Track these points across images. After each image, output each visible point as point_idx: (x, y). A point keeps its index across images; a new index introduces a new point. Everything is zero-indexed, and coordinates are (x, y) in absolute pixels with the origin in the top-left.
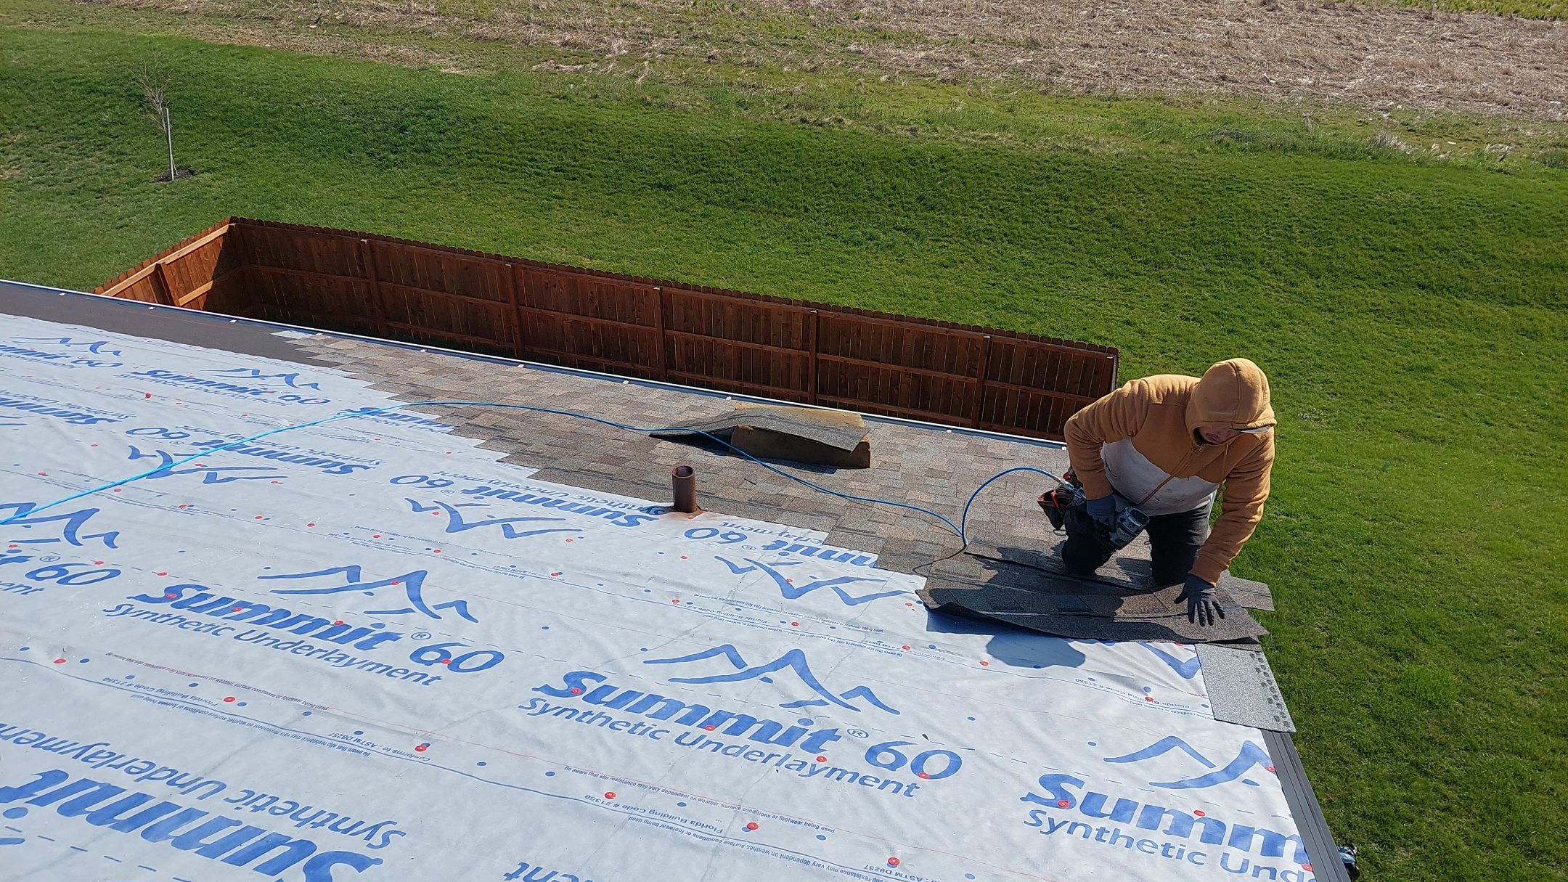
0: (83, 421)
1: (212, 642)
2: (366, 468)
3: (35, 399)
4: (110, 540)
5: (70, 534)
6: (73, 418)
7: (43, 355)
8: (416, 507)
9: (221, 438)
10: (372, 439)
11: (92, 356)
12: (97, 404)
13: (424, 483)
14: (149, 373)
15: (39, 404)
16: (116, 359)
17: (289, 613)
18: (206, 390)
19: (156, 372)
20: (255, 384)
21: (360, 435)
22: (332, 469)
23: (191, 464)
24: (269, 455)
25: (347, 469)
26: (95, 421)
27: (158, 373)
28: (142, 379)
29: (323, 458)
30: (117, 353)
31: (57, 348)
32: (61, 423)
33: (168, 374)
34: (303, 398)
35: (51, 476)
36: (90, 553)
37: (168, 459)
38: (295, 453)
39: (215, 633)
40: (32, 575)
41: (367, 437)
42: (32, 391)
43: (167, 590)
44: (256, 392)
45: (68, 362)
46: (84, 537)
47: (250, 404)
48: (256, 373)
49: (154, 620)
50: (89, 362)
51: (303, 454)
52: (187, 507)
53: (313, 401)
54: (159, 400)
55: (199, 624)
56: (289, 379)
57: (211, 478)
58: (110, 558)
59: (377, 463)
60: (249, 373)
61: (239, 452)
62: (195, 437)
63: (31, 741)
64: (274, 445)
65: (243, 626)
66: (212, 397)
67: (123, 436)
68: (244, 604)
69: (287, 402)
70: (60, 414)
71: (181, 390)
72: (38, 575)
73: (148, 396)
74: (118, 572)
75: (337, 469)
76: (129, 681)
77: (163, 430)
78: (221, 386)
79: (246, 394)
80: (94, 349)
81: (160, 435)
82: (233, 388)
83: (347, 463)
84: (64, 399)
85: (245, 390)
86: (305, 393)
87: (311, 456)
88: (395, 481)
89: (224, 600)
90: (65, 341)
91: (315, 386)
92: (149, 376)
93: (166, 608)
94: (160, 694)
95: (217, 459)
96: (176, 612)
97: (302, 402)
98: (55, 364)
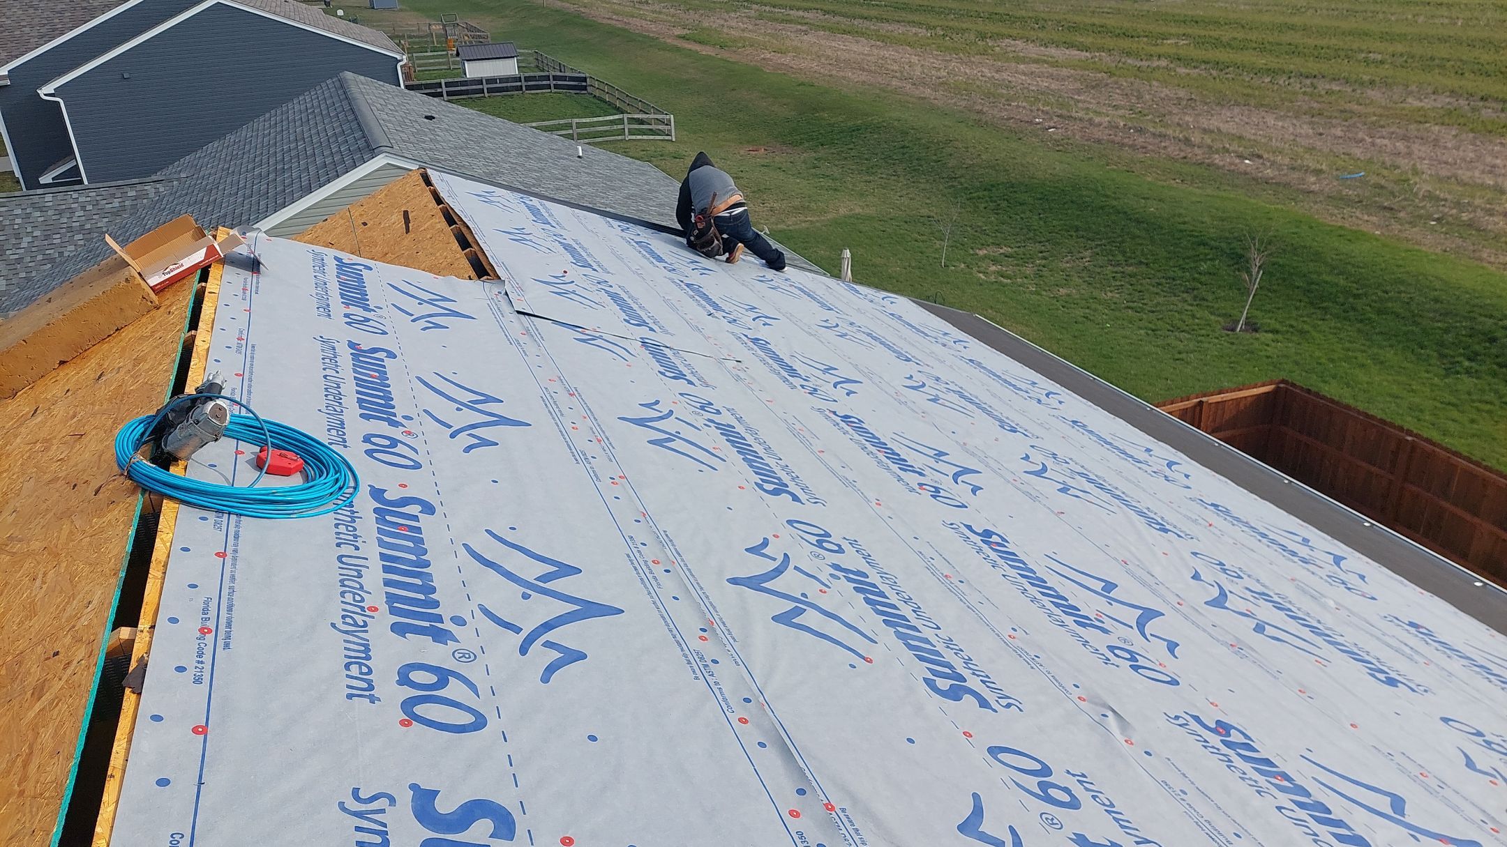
0: (1158, 527)
1: (1257, 801)
2: (1413, 690)
3: (1123, 493)
4: (1172, 647)
5: (1141, 625)
6: (1151, 522)
7: (1131, 457)
8: (1470, 764)
9: (1271, 594)
10: (1421, 660)
11: (1168, 472)
12: (1171, 517)
13: (1480, 740)
14: (1212, 505)
15: (1126, 499)
16: (1186, 482)
17: (1329, 812)
18: (1260, 541)
19: (1218, 506)
20: (1303, 551)
21: (1407, 650)
22: (1377, 674)
23: (1242, 606)
24: (1314, 630)
25: (1391, 682)
26: (1166, 531)
27: (1220, 508)
28: (1206, 508)
29: (1367, 658)
30: (1187, 476)
31: (1143, 456)
32: (1140, 522)
33: (1227, 512)
34: (1349, 586)
35: (1130, 566)
36: (1155, 652)
37: (1223, 594)
38: (1340, 640)
39: (1259, 792)
40: (1111, 648)
41: (1416, 657)
42: (1123, 486)
43: (1218, 722)
44: (1304, 561)
45: (1149, 469)
46: (1151, 635)
47: (1299, 571)
48: (1306, 541)
49: (1205, 747)
50: (1165, 476)
51: (1346, 644)
52: (1237, 647)
53: (1360, 593)
54: (1219, 533)
55: (1244, 773)
56: (1338, 560)
57: (1259, 629)
58: (1172, 667)
59: (1426, 691)
60: (1300, 540)
61: (1286, 614)
62: (1247, 582)
63: (1104, 805)
64: (1319, 622)
65: (1284, 799)
66: (1262, 548)
67: (1187, 556)
68: (1286, 777)
69: (1334, 583)
70: (1141, 513)
71: (1238, 532)
72: (1116, 651)
73: (1210, 525)
74: (1178, 683)
75: (1382, 677)
76: (1183, 796)
77: (1221, 564)
78: (1273, 541)
79: (1296, 559)
80: (1170, 464)
81: (1218, 567)
82: (1284, 548)
83: (1393, 675)
84: (1145, 503)
85: (1294, 554)
86: (1353, 580)
87: (1356, 650)
88: (1445, 720)
89: (1267, 762)
90: (1148, 450)
91: (1362, 577)
92: (1212, 508)
93: (1215, 740)
94: (1207, 825)
95: (1265, 612)
96: (1224, 750)
97: (1349, 589)
98: (1140, 468)
